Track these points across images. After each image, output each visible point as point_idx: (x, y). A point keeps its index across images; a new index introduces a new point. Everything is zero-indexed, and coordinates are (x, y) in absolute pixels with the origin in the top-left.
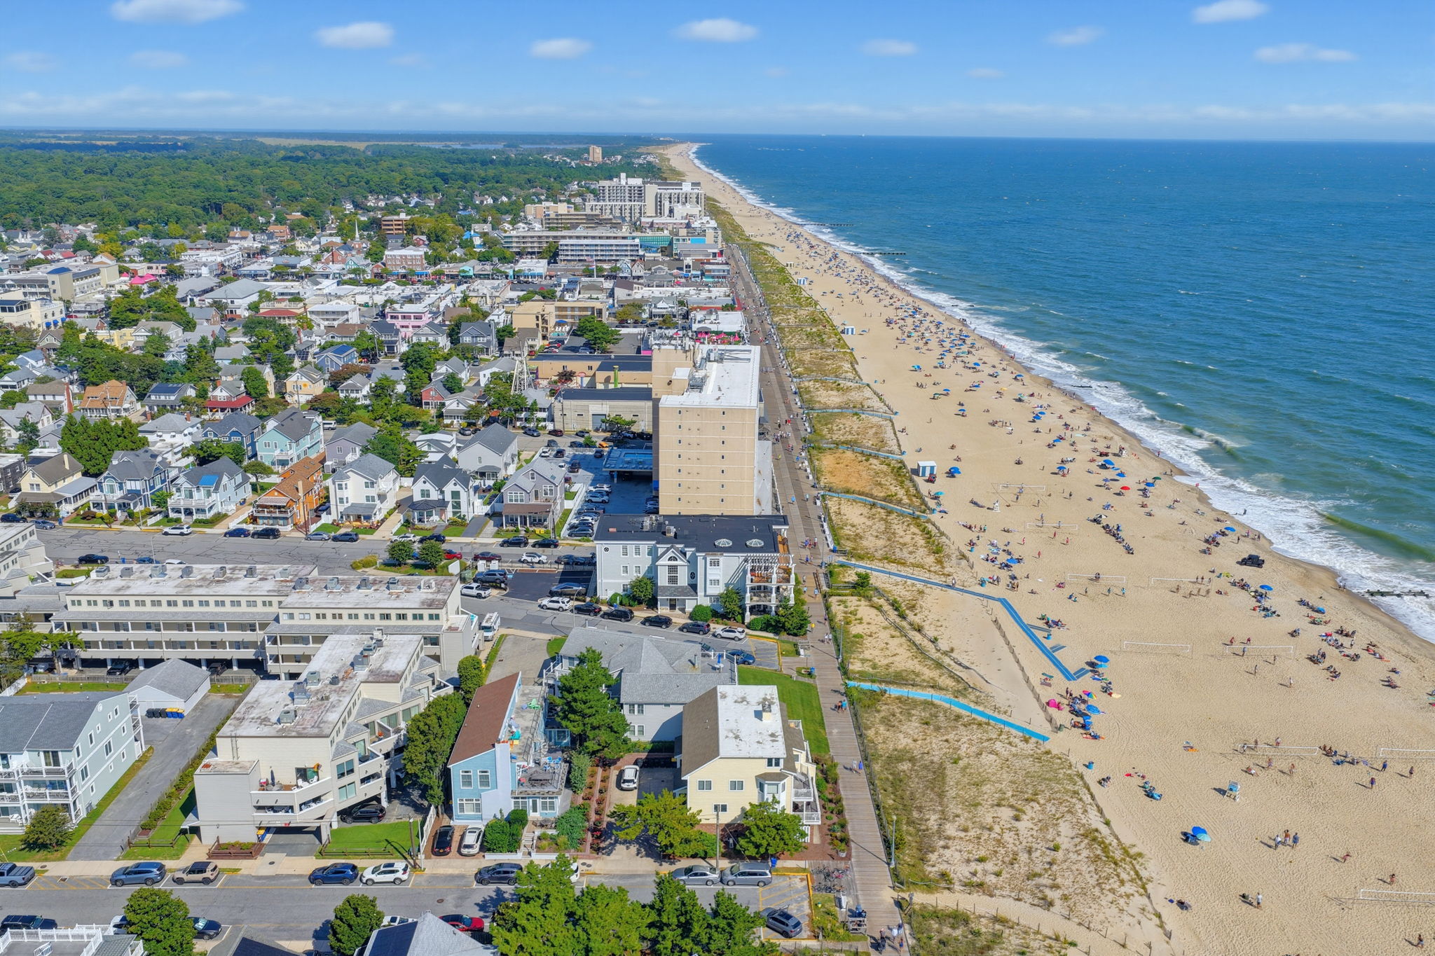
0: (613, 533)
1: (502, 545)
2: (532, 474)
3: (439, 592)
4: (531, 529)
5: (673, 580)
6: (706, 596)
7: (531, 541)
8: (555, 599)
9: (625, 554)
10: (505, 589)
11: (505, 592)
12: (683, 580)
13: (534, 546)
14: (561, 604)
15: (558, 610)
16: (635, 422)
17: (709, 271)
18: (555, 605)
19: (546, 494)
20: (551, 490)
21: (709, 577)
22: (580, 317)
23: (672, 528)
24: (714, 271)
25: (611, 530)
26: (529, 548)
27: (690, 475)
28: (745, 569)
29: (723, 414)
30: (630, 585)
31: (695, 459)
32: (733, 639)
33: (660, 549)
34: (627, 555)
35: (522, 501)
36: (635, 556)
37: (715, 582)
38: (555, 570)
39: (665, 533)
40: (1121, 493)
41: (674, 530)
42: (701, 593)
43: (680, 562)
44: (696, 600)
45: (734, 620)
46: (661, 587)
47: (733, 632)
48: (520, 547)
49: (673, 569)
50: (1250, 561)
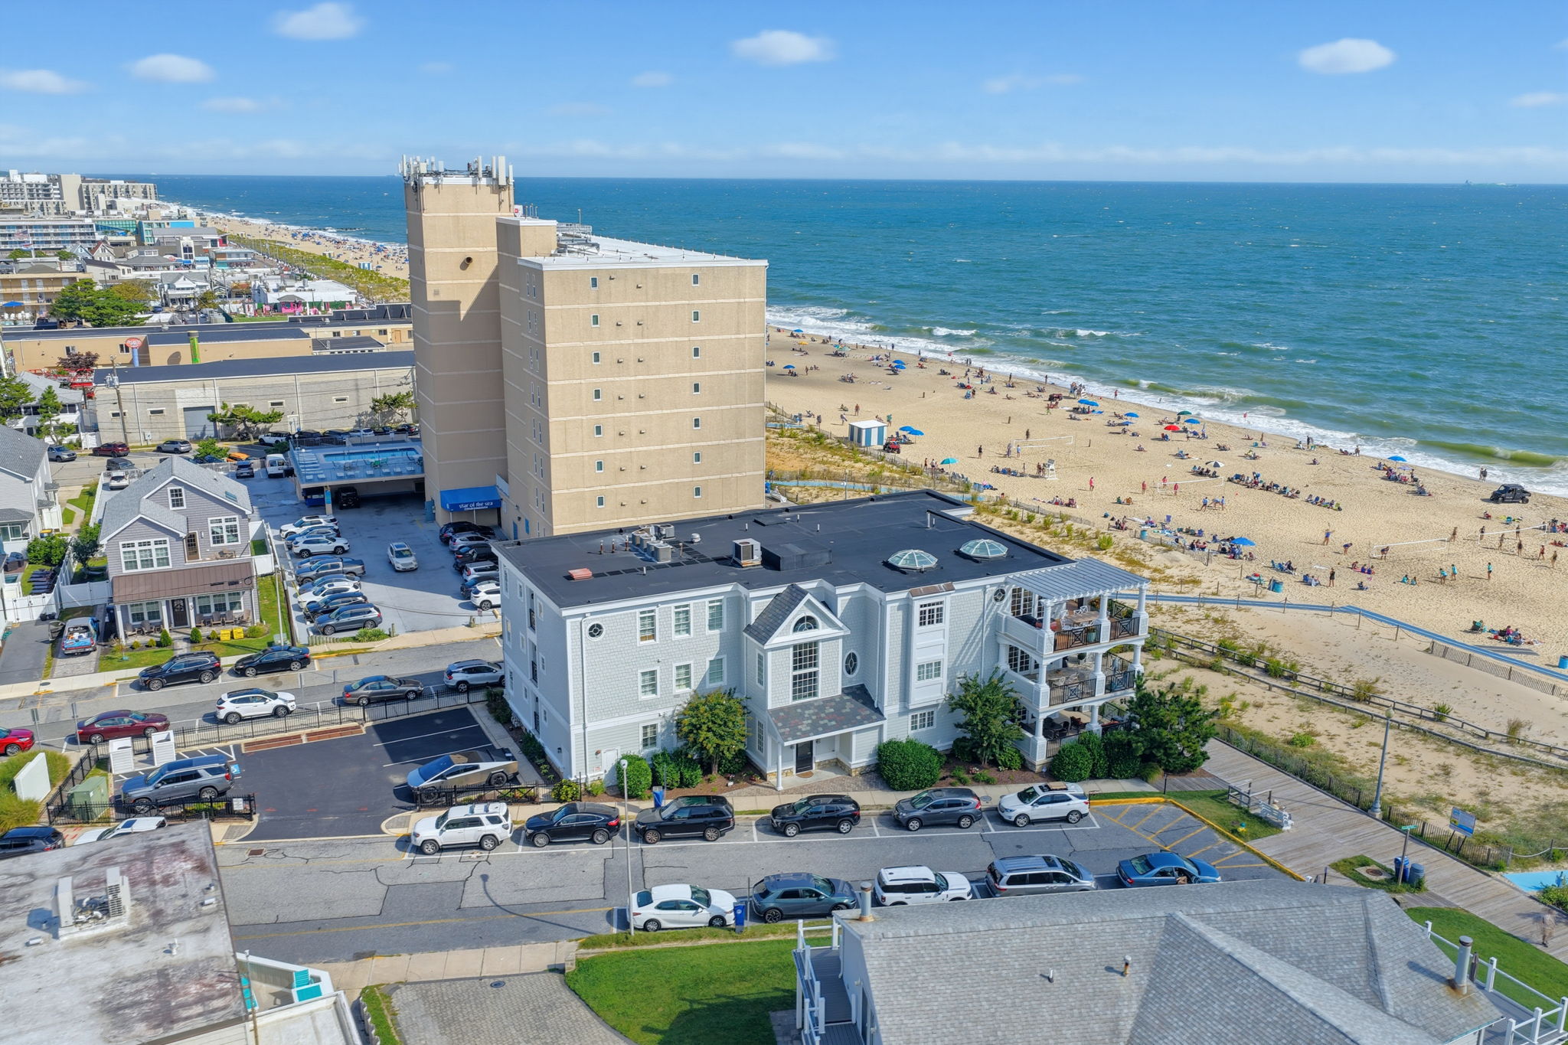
0: (584, 581)
1: (143, 685)
2: (176, 493)
3: (159, 921)
4: (205, 631)
5: (805, 684)
6: (905, 711)
7: (228, 661)
8: (457, 813)
9: (649, 633)
10: (248, 816)
11: (251, 825)
12: (831, 681)
13: (239, 671)
14: (488, 828)
15: (479, 846)
16: (280, 415)
17: (223, 255)
18: (470, 834)
19: (218, 539)
20: (232, 530)
21: (918, 658)
22: (48, 297)
23: (752, 541)
24: (230, 255)
25: (578, 573)
26: (225, 681)
27: (623, 439)
28: (997, 619)
29: (696, 282)
30: (668, 725)
31: (634, 399)
32: (1065, 820)
33: (759, 601)
34: (653, 637)
35: (163, 561)
36: (677, 637)
37: (932, 669)
38: (356, 724)
39: (732, 560)
40: (1165, 438)
41: (757, 545)
42: (890, 707)
43: (822, 631)
44: (881, 727)
45: (994, 763)
46: (776, 712)
47: (1054, 800)
48: (200, 682)
49: (805, 655)
50: (1509, 496)
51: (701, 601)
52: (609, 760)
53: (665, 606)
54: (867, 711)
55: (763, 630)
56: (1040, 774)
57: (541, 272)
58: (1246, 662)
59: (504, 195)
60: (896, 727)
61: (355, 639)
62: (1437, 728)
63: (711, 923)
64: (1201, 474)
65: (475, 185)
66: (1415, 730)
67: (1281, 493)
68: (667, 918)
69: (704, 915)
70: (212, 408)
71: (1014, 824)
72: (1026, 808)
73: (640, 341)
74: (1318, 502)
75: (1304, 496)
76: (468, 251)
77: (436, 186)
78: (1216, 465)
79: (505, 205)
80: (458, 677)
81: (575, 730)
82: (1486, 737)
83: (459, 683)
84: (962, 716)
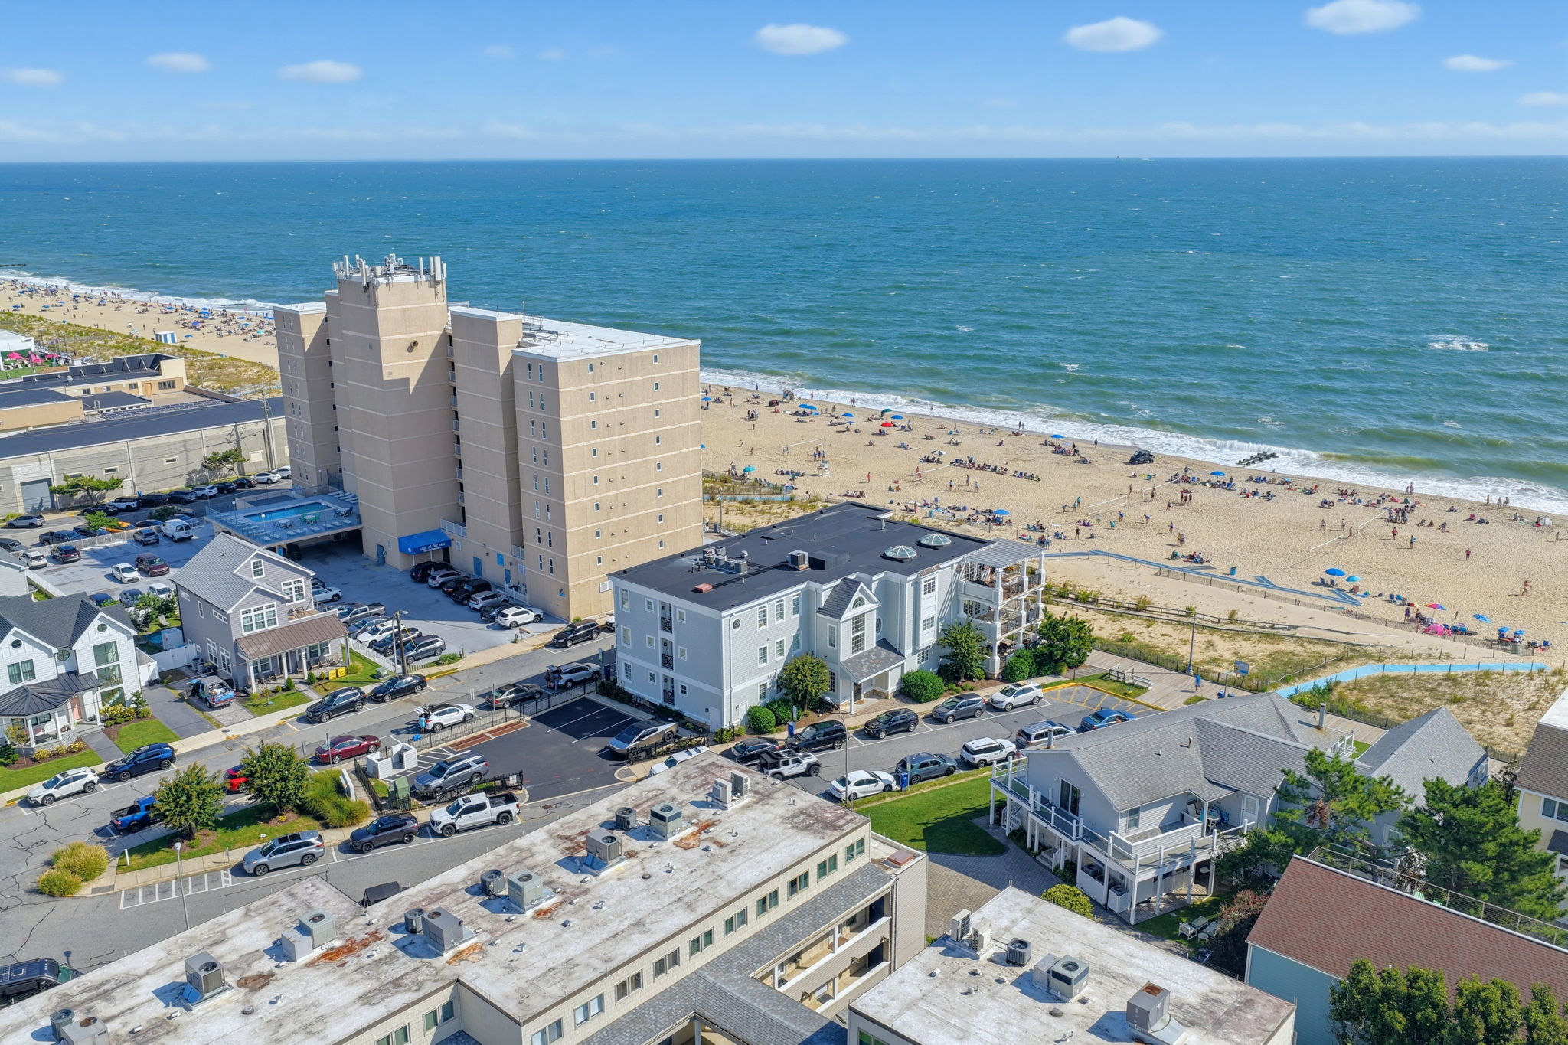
0: (709, 592)
1: (314, 719)
2: (257, 565)
4: (316, 673)
5: (858, 642)
6: (916, 651)
9: (763, 622)
10: (519, 787)
11: (524, 793)
12: (870, 638)
13: (378, 699)
16: (117, 481)
20: (299, 590)
21: (923, 616)
23: (803, 553)
25: (703, 588)
27: (612, 484)
28: (958, 584)
29: (656, 360)
30: (772, 683)
31: (618, 452)
32: (1032, 703)
33: (825, 592)
34: (765, 624)
35: (273, 621)
36: (777, 622)
37: (930, 622)
38: (516, 720)
39: (790, 565)
40: (882, 433)
41: (806, 554)
42: (908, 651)
43: (868, 606)
44: (902, 665)
45: (970, 678)
46: (846, 662)
47: (1024, 691)
48: (355, 711)
49: (858, 622)
50: (1141, 459)
51: (789, 595)
52: (743, 710)
53: (770, 602)
54: (894, 655)
55: (834, 610)
56: (998, 679)
57: (556, 364)
58: (1062, 596)
59: (439, 288)
60: (911, 664)
61: (437, 663)
62: (1186, 620)
63: (884, 790)
64: (928, 460)
65: (416, 282)
66: (1180, 623)
67: (993, 471)
68: (860, 791)
69: (881, 785)
70: (49, 481)
71: (1004, 710)
72: (1010, 699)
73: (621, 409)
74: (1021, 475)
75: (1010, 472)
76: (414, 336)
77: (387, 284)
78: (940, 453)
79: (440, 296)
80: (565, 677)
81: (726, 693)
82: (1219, 622)
83: (567, 681)
84: (948, 650)
